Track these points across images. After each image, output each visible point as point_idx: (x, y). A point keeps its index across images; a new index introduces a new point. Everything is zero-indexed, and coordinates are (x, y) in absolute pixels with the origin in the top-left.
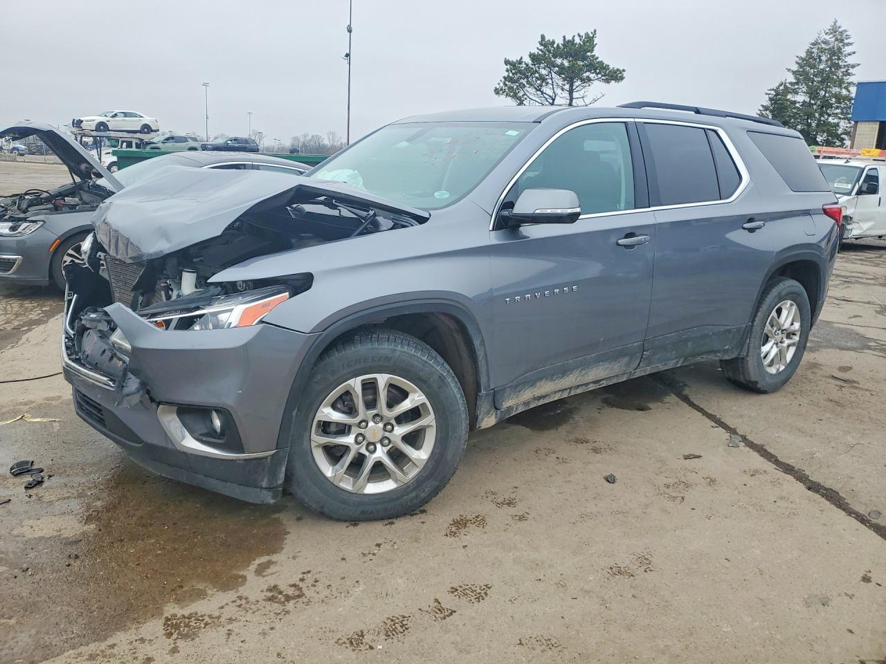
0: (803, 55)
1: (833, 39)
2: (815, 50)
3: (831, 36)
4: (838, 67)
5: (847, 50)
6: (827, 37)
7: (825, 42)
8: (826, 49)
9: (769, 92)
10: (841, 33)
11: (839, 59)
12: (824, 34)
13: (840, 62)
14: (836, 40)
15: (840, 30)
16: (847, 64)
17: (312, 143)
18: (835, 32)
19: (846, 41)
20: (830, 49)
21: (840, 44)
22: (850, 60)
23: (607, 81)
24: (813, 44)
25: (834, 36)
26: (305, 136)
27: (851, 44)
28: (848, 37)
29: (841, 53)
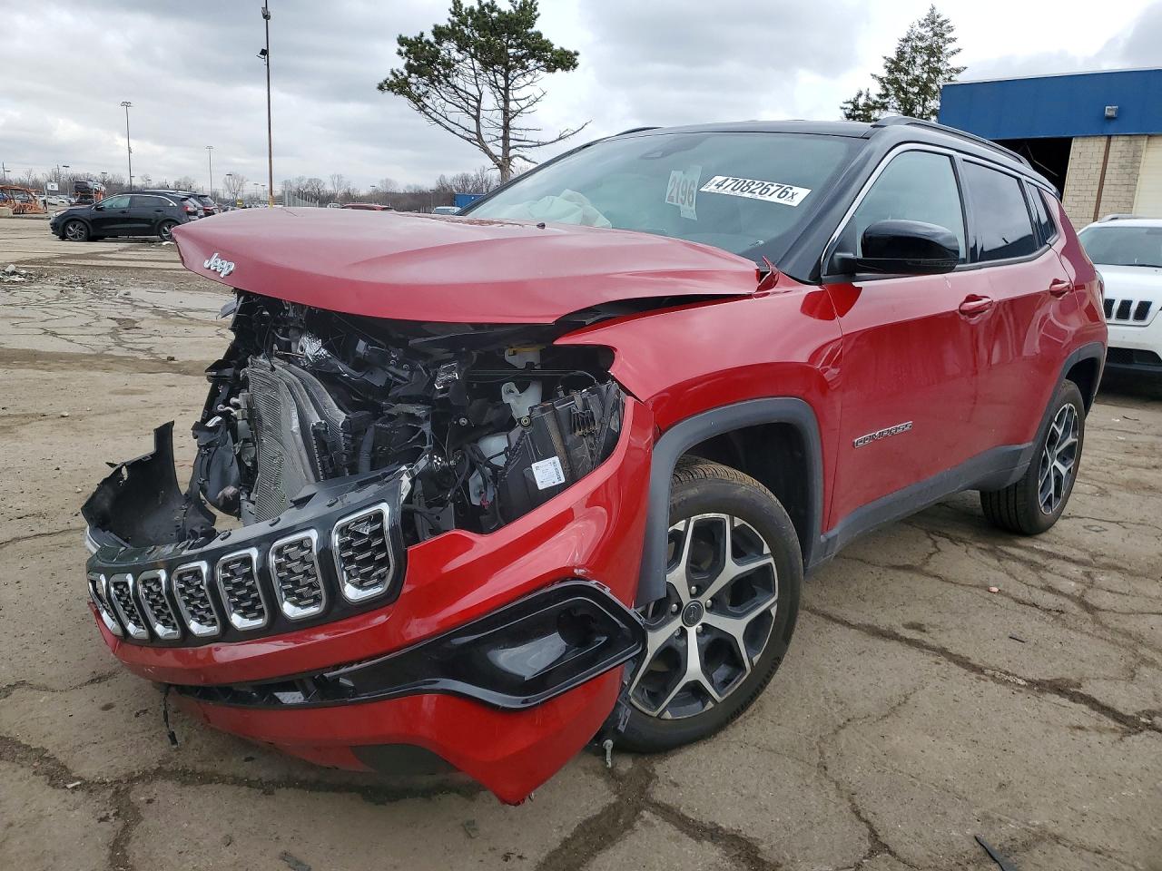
0: (894, 56)
1: (931, 34)
2: (908, 49)
3: (928, 29)
4: (938, 72)
5: (950, 47)
6: (922, 31)
7: (921, 39)
8: (922, 48)
9: (845, 106)
10: (941, 24)
11: (939, 61)
12: (918, 26)
13: (940, 64)
14: (935, 34)
15: (939, 20)
16: (949, 68)
17: (309, 189)
18: (933, 23)
19: (948, 36)
20: (926, 48)
21: (940, 40)
22: (954, 62)
23: (551, 69)
24: (906, 41)
25: (932, 29)
26: (300, 180)
27: (954, 40)
28: (950, 29)
29: (941, 53)
